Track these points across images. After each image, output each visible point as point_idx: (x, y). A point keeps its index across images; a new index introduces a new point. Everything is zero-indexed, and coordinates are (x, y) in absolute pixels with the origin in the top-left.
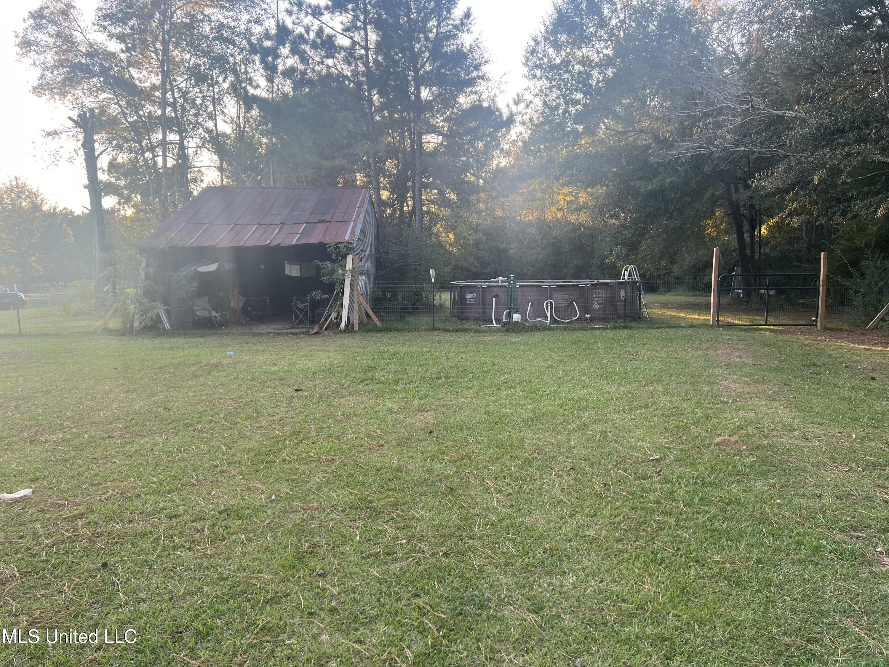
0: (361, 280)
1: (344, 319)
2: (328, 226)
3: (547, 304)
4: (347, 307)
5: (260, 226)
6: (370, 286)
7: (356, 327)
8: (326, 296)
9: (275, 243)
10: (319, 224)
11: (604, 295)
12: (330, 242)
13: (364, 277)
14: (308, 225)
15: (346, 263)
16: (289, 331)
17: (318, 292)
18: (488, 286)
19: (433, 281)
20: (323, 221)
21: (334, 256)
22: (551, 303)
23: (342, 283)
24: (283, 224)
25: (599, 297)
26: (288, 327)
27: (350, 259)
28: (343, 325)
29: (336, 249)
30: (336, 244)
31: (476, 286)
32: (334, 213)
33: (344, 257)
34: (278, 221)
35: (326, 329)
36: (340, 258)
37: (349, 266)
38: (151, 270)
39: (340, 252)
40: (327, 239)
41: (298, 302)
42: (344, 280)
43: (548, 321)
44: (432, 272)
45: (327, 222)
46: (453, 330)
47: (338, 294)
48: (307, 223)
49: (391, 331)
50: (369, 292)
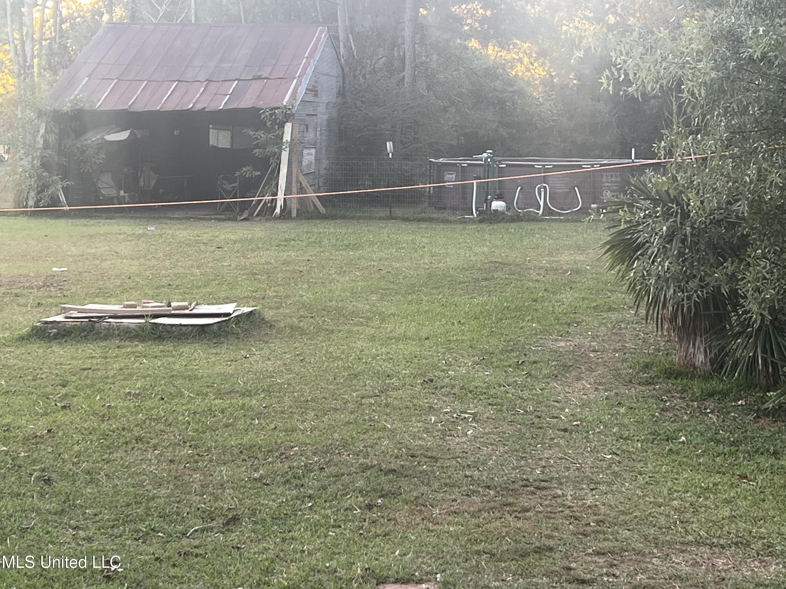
0: (309, 154)
1: (280, 203)
2: (265, 84)
3: (539, 188)
4: (284, 188)
5: (181, 84)
6: (325, 163)
7: (294, 214)
8: (258, 173)
9: (199, 106)
10: (254, 82)
11: (619, 179)
12: (264, 107)
13: (313, 151)
14: (241, 82)
15: (283, 134)
16: (212, 217)
17: (249, 168)
18: (469, 165)
19: (390, 156)
20: (259, 78)
21: (268, 124)
22: (545, 188)
23: (278, 158)
24: (209, 81)
25: (612, 182)
26: (212, 213)
27: (288, 127)
28: (278, 210)
29: (271, 115)
30: (272, 109)
31: (455, 165)
32: (275, 65)
33: (282, 126)
34: (202, 77)
35: (258, 215)
36: (277, 127)
37: (287, 137)
38: (52, 138)
39: (276, 119)
40: (261, 104)
41: (225, 182)
42: (280, 154)
43: (541, 212)
44: (389, 145)
45: (265, 78)
46: (414, 220)
47: (273, 171)
48: (239, 80)
49: (336, 219)
50: (323, 172)
